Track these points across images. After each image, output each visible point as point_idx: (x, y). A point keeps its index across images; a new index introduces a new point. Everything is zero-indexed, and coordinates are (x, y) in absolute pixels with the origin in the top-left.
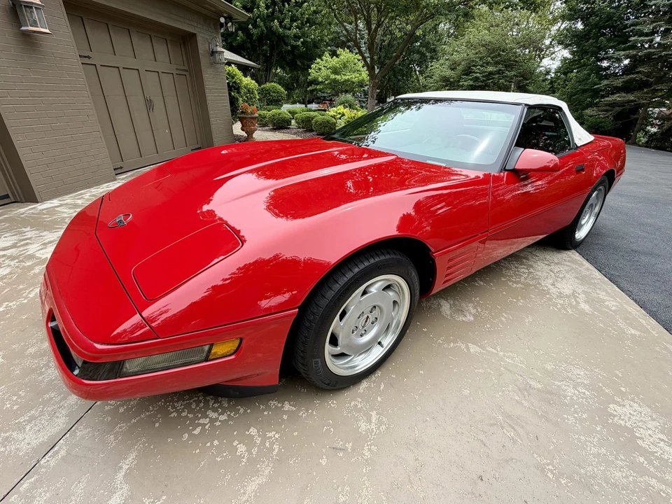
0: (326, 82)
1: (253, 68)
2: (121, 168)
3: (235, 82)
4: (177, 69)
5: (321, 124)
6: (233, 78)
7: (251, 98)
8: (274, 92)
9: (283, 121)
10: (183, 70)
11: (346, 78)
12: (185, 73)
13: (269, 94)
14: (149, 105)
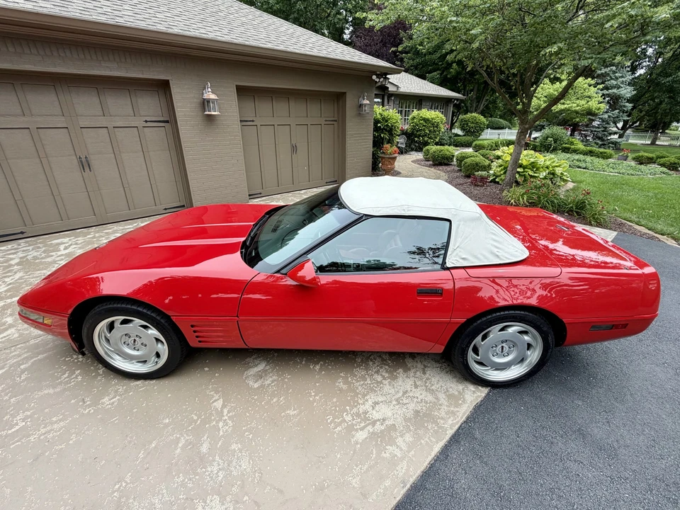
0: (535, 113)
1: (457, 100)
2: (260, 194)
3: (387, 125)
4: (326, 121)
5: (469, 166)
6: (387, 121)
7: (435, 131)
8: (473, 123)
9: (443, 158)
10: (332, 121)
11: (563, 107)
12: (332, 123)
13: (467, 124)
14: (294, 149)
